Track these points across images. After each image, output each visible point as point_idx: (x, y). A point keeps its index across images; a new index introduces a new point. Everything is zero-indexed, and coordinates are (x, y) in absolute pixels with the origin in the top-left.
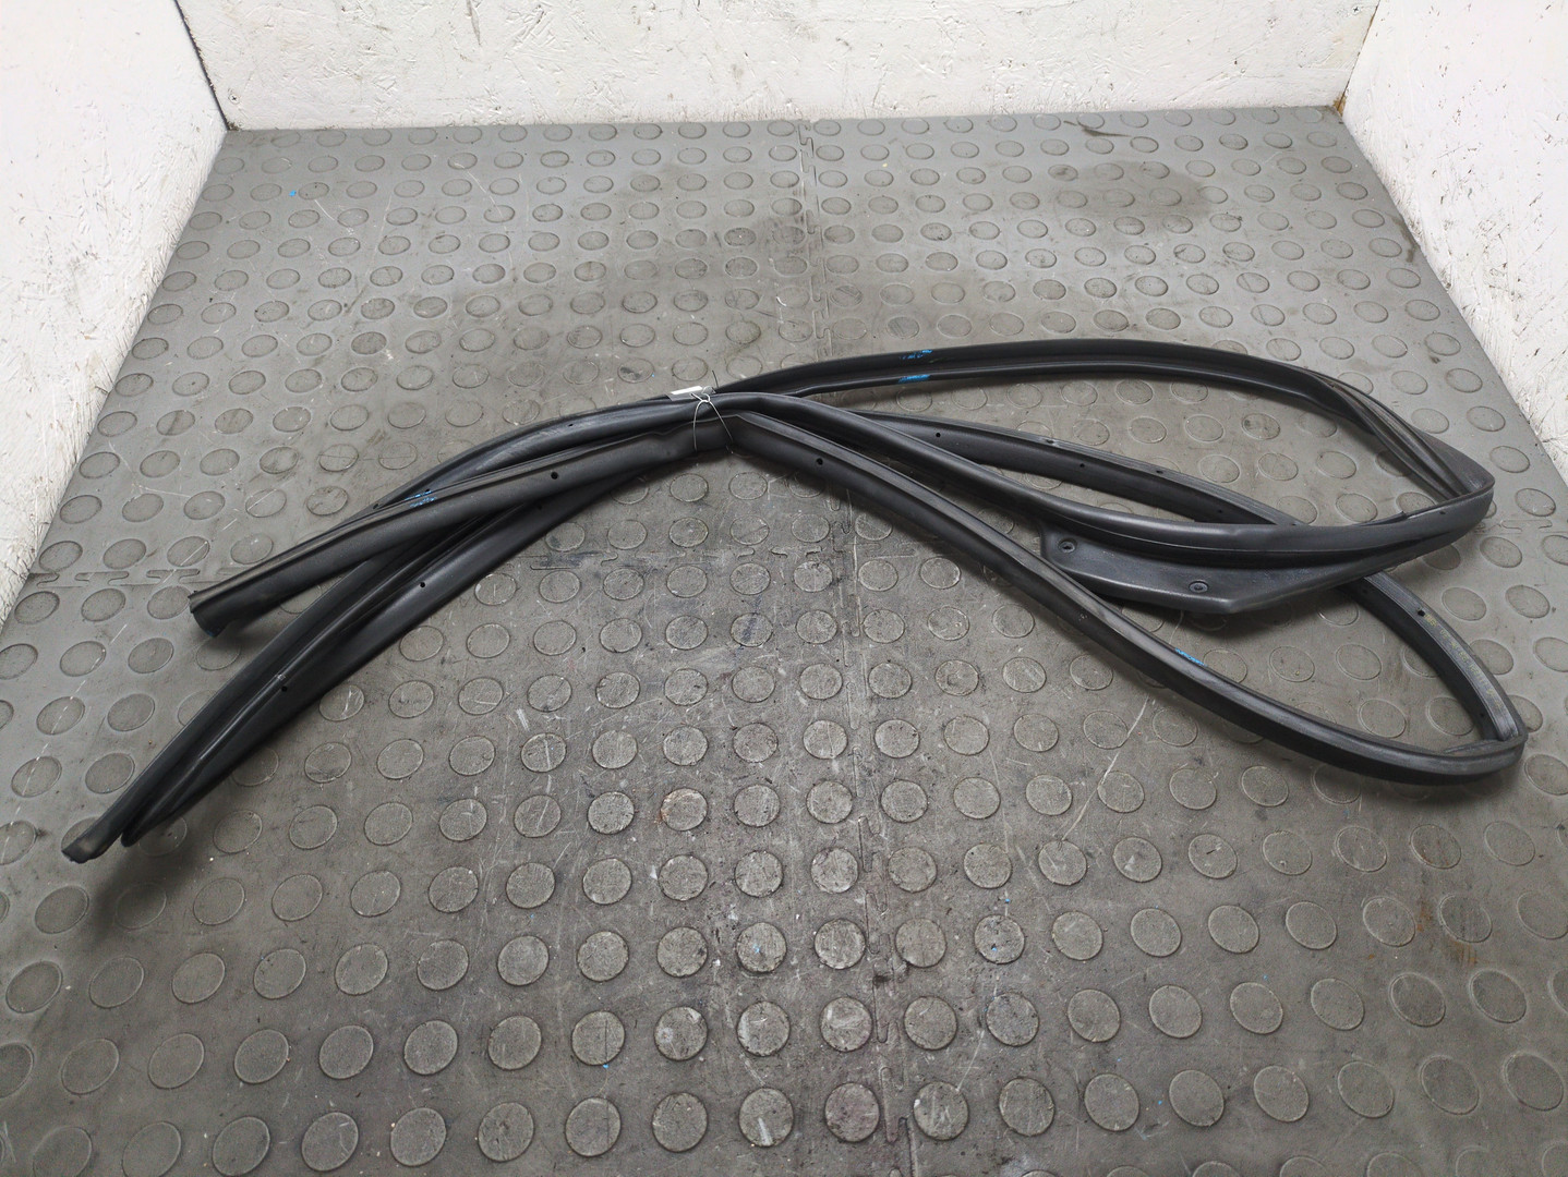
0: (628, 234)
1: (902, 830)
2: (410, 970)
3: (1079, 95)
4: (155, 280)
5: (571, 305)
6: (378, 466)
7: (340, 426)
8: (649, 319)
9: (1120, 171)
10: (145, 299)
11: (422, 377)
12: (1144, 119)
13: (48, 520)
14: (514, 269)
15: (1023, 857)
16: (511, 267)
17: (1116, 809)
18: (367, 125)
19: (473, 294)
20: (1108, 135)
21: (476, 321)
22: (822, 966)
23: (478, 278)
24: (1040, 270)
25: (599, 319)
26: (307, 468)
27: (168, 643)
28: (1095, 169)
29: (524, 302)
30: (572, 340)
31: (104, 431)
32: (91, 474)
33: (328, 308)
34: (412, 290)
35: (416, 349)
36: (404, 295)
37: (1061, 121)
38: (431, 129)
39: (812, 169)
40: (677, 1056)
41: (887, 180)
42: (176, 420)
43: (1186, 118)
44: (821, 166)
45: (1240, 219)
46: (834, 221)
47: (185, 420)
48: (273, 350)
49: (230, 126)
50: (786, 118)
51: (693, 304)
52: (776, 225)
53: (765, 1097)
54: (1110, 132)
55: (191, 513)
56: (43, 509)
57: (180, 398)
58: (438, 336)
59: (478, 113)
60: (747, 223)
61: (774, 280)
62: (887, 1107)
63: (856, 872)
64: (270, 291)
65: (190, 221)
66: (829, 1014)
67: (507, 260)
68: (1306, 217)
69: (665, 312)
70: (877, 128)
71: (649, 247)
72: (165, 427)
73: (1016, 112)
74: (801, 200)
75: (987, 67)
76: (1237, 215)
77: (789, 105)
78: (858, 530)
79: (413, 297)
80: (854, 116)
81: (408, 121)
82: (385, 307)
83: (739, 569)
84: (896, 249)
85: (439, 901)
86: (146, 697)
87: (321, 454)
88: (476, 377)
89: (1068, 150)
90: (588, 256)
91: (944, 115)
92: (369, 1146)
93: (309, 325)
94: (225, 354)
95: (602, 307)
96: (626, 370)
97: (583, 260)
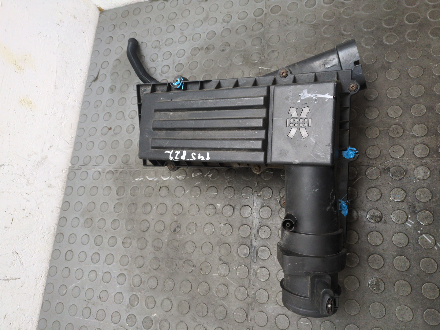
0: (111, 229)
5: (142, 249)
8: (152, 223)
9: (115, 73)
11: (167, 302)
12: (93, 64)
14: (121, 270)
16: (120, 271)
19: (131, 285)
20: (98, 75)
21: (144, 283)
23: (123, 283)
25: (150, 240)
28: (112, 80)
29: (137, 266)
30: (158, 249)
34: (124, 307)
35: (153, 305)
36: (126, 311)
37: (88, 88)
38: (43, 302)
39: (94, 166)
40: (432, 219)
41: (103, 143)
43: (95, 52)
44: (93, 163)
46: (119, 160)
50: (67, 174)
51: (149, 208)
52: (117, 179)
59: (41, 284)
60: (114, 189)
67: (116, 273)
68: (145, 25)
69: (150, 217)
70: (78, 145)
71: (119, 222)
73: (82, 100)
74: (107, 170)
75: (67, 105)
77: (64, 171)
79: (128, 307)
80: (71, 151)
82: (131, 318)
88: (170, 283)
89: (102, 87)
90: (119, 243)
91: (77, 123)
95: (145, 239)
96: (175, 231)
97: (122, 245)
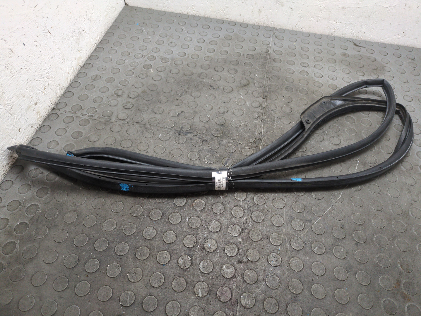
0: (221, 50)
1: (255, 224)
2: (121, 228)
3: (355, 34)
4: (99, 40)
5: (201, 66)
6: (143, 99)
7: (136, 87)
8: (220, 74)
9: (361, 57)
10: (96, 45)
11: (159, 78)
12: (372, 44)
13: (61, 96)
14: (189, 54)
15: (286, 239)
17: (316, 233)
18: (160, 10)
19: (176, 59)
20: (360, 46)
21: (176, 66)
22: (225, 254)
23: (179, 55)
24: (332, 81)
25: (207, 72)
26: (125, 96)
27: (82, 132)
28: (355, 55)
29: (189, 63)
30: (199, 76)
31: (79, 76)
32: (73, 86)
33: (140, 55)
34: (162, 55)
35: (159, 70)
36: (159, 56)
37: (348, 40)
38: (176, 13)
39: (274, 41)
40: (182, 268)
41: (294, 48)
42: (96, 77)
43: (385, 46)
44: (277, 41)
45: (393, 77)
46: (277, 56)
47: (98, 77)
48: (123, 64)
49: (126, 4)
50: (270, 26)
51: (233, 72)
52: (261, 55)
53: (202, 284)
54: (361, 46)
55: (95, 101)
56: (60, 93)
57: (98, 71)
58: (165, 68)
59: (189, 11)
60: (253, 53)
61: (256, 70)
62: (234, 295)
63: (240, 232)
64: (126, 48)
65: (111, 27)
66: (224, 267)
67: (187, 51)
68: (413, 80)
69: (225, 73)
70: (295, 33)
71: (225, 55)
72: (93, 78)
73: (336, 36)
74: (269, 49)
75: (330, 21)
76: (393, 76)
77: (272, 23)
78: (263, 141)
79: (161, 57)
80: (289, 29)
81: (170, 10)
82: (154, 58)
83: (228, 145)
84: (292, 67)
85: (132, 213)
86: (74, 145)
87: (129, 93)
88: (172, 81)
89: (348, 49)
90: (209, 54)
91: (315, 33)
92: (102, 269)
93: (134, 59)
94: (112, 63)
95: (209, 68)
96: (211, 86)
97: (207, 55)
